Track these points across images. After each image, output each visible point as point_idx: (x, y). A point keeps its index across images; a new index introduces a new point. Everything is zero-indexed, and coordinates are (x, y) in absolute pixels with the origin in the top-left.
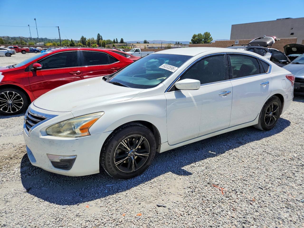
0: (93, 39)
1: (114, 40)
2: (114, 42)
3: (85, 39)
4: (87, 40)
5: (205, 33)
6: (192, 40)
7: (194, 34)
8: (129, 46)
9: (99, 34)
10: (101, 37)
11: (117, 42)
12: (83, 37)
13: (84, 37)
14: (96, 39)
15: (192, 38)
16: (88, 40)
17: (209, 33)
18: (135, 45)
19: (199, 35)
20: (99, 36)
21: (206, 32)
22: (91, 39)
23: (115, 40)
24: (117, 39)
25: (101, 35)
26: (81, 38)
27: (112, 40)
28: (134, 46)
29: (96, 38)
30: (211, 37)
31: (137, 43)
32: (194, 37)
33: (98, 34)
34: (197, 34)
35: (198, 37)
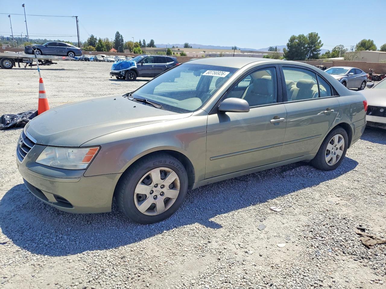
0: (107, 40)
1: (140, 42)
4: (97, 41)
5: (309, 34)
6: (288, 45)
7: (293, 35)
9: (119, 33)
10: (121, 37)
12: (92, 37)
13: (95, 37)
14: (113, 41)
15: (288, 42)
16: (99, 40)
17: (317, 33)
18: (183, 51)
19: (300, 37)
20: (118, 35)
21: (312, 33)
22: (103, 39)
26: (90, 38)
28: (180, 52)
29: (112, 39)
30: (320, 41)
32: (292, 40)
33: (117, 32)
34: (297, 35)
35: (298, 40)
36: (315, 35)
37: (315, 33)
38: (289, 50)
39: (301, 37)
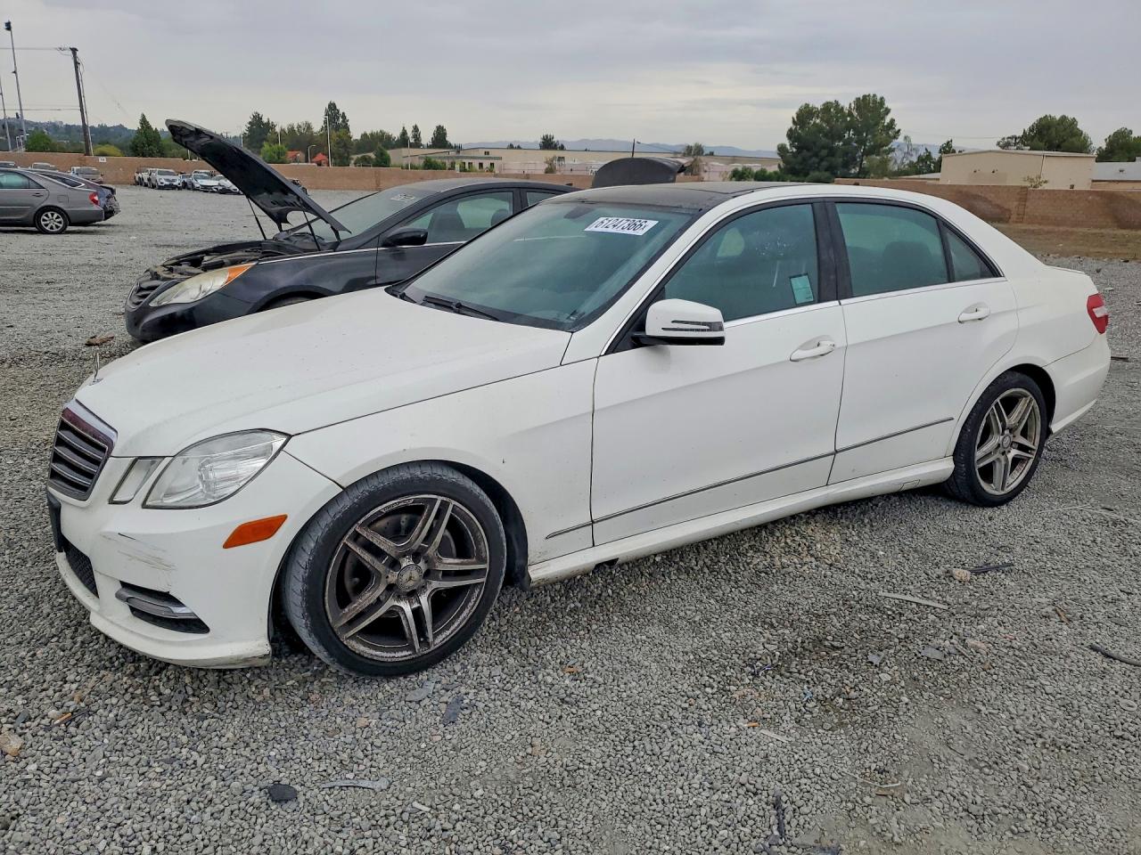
0: (309, 127)
1: (404, 133)
2: (403, 142)
3: (269, 127)
4: (278, 129)
5: (858, 99)
6: (791, 134)
7: (803, 103)
8: (467, 161)
9: (335, 106)
10: (341, 120)
11: (417, 144)
12: (257, 117)
13: (265, 120)
15: (790, 125)
16: (282, 130)
17: (882, 98)
18: (501, 158)
19: (827, 106)
21: (865, 97)
22: (295, 126)
23: (410, 134)
24: (416, 129)
25: (341, 108)
26: (250, 123)
27: (396, 134)
28: (492, 161)
29: (318, 125)
30: (892, 121)
31: (511, 147)
32: (805, 115)
33: (329, 106)
34: (819, 106)
35: (822, 119)
36: (875, 101)
37: (874, 95)
38: (794, 150)
39: (831, 109)
